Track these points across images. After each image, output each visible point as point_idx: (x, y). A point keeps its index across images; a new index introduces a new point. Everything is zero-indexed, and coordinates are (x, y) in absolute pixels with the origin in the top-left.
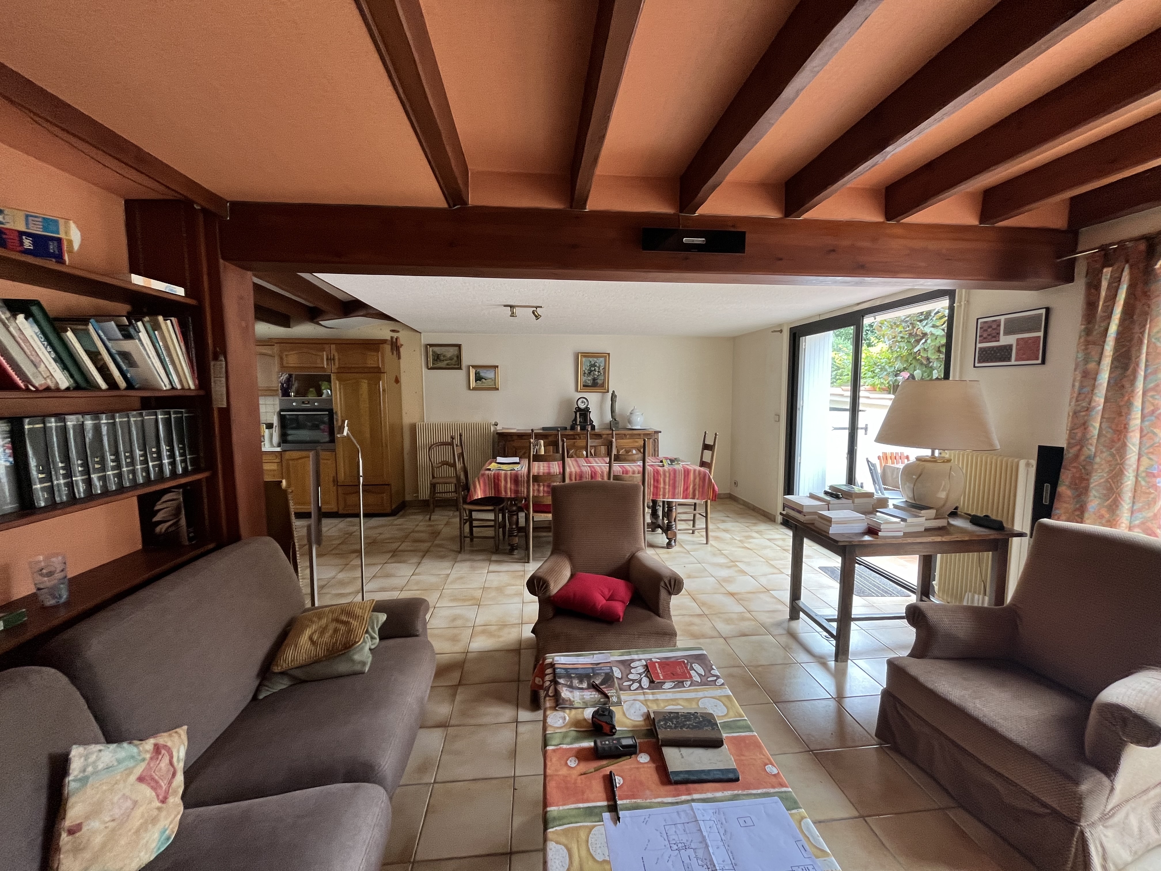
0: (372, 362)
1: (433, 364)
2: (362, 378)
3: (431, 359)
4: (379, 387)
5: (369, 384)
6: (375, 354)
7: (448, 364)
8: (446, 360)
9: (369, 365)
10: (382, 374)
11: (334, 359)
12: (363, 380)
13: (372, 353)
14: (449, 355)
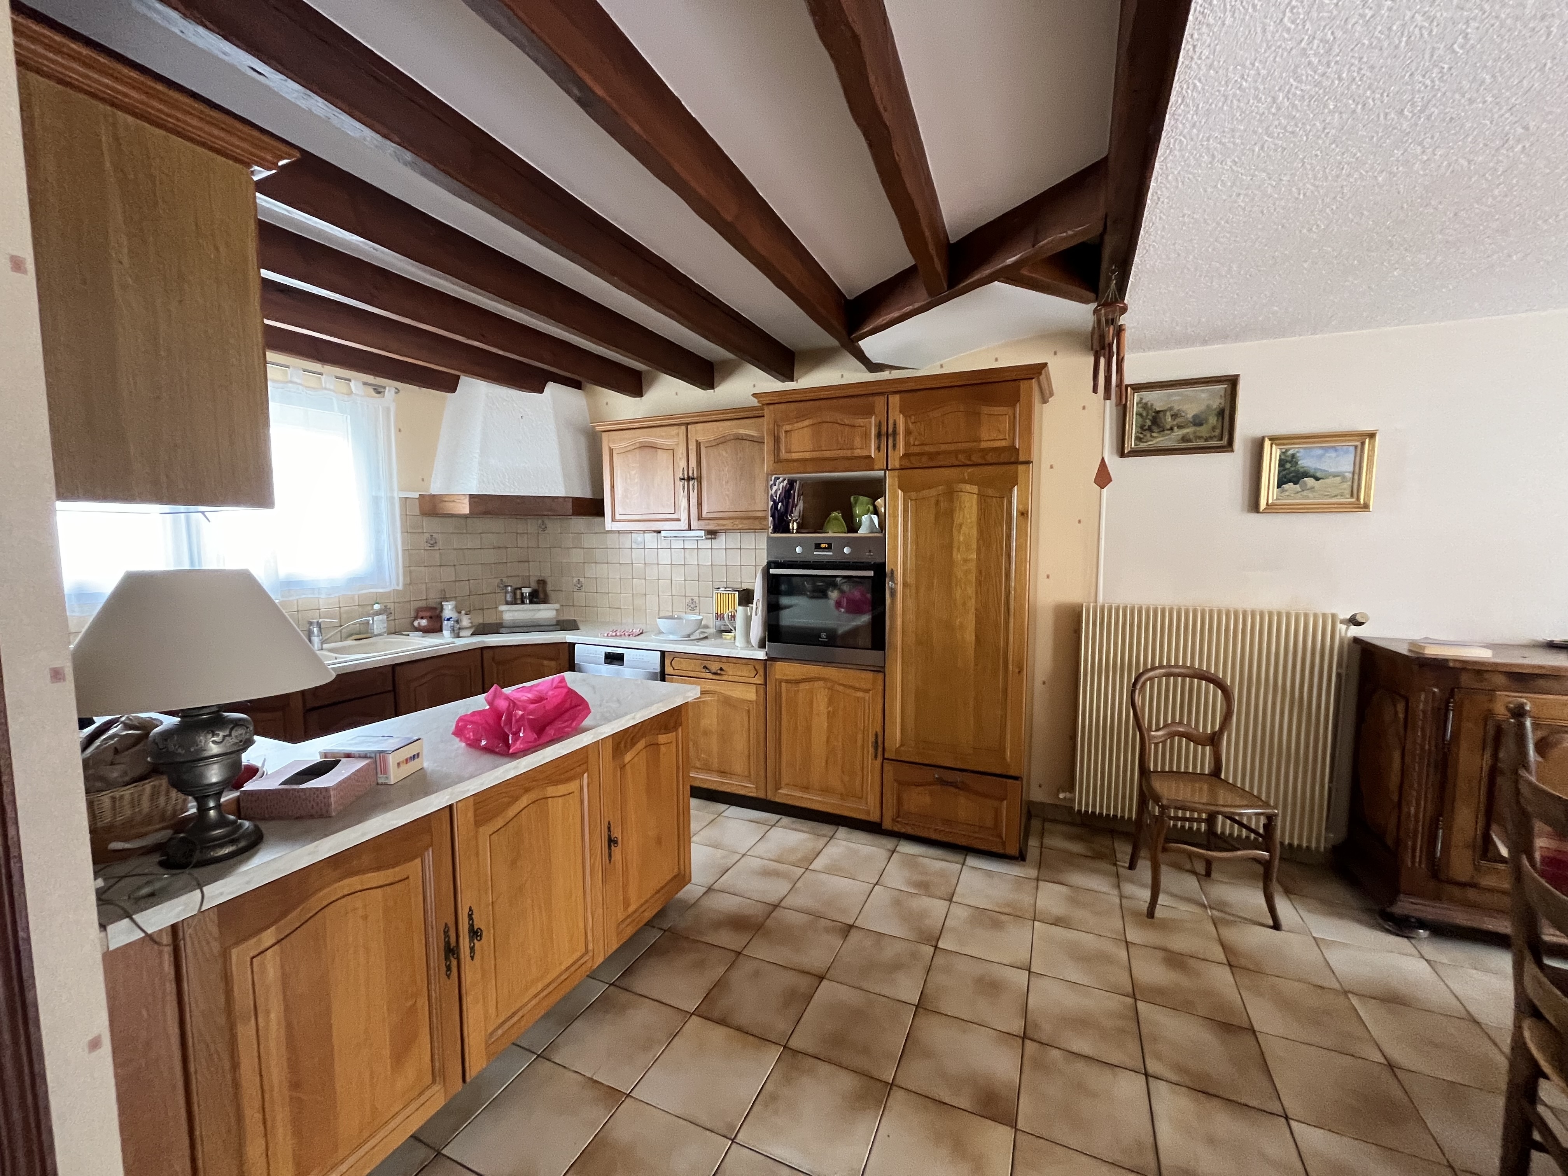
0: (994, 435)
1: (1138, 439)
2: (965, 482)
3: (1132, 429)
4: (1010, 503)
5: (982, 496)
6: (1009, 410)
7: (1184, 439)
8: (1180, 427)
9: (984, 445)
10: (1021, 468)
11: (895, 433)
12: (968, 487)
13: (996, 410)
14: (1191, 411)
